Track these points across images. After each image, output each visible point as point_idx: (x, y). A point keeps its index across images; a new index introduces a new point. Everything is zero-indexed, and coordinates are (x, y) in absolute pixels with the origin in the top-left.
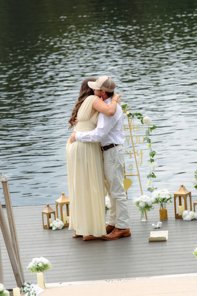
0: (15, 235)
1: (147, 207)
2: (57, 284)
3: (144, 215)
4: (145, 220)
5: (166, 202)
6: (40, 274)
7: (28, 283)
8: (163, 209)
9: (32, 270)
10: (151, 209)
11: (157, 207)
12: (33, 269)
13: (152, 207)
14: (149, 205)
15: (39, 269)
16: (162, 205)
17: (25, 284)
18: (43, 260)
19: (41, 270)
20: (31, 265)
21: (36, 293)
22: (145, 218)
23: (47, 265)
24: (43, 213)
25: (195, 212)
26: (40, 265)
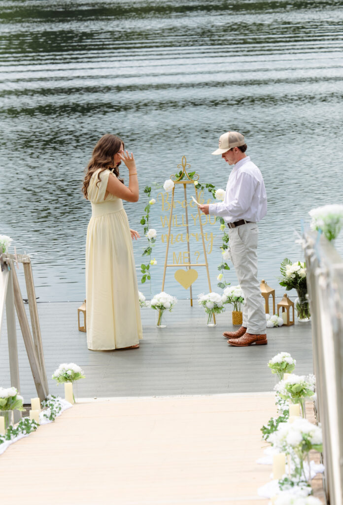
0: (38, 332)
1: (217, 308)
2: (91, 400)
3: (212, 319)
4: (212, 325)
5: (242, 302)
6: (68, 385)
7: (52, 396)
8: (237, 311)
9: (58, 379)
10: (221, 311)
11: (230, 309)
12: (61, 378)
13: (223, 309)
14: (219, 305)
15: (67, 378)
16: (236, 306)
17: (49, 397)
18: (73, 367)
19: (70, 380)
20: (58, 372)
21: (61, 406)
22: (213, 322)
23: (78, 373)
24: (79, 311)
25: (278, 316)
26: (70, 373)
